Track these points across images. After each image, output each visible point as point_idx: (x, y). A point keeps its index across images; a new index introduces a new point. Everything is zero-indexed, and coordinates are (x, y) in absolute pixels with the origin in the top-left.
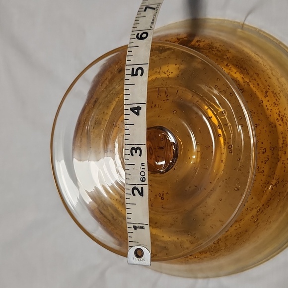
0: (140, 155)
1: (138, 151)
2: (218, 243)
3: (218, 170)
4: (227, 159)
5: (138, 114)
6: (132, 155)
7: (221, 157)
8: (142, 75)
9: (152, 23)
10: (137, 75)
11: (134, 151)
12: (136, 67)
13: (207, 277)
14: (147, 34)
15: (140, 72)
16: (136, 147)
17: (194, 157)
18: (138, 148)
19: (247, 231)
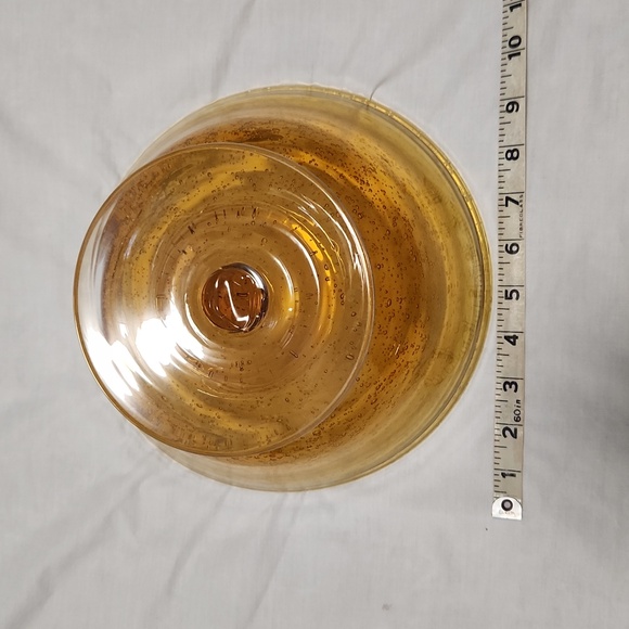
0: (516, 391)
1: (513, 386)
2: (320, 433)
3: (324, 329)
4: (336, 312)
5: (514, 344)
6: (505, 390)
7: (328, 311)
8: (517, 298)
9: (521, 229)
10: (511, 298)
11: (507, 386)
12: (510, 290)
13: (302, 489)
14: (517, 246)
15: (514, 295)
16: (510, 381)
17: (291, 310)
18: (513, 383)
19: (360, 416)
